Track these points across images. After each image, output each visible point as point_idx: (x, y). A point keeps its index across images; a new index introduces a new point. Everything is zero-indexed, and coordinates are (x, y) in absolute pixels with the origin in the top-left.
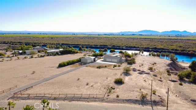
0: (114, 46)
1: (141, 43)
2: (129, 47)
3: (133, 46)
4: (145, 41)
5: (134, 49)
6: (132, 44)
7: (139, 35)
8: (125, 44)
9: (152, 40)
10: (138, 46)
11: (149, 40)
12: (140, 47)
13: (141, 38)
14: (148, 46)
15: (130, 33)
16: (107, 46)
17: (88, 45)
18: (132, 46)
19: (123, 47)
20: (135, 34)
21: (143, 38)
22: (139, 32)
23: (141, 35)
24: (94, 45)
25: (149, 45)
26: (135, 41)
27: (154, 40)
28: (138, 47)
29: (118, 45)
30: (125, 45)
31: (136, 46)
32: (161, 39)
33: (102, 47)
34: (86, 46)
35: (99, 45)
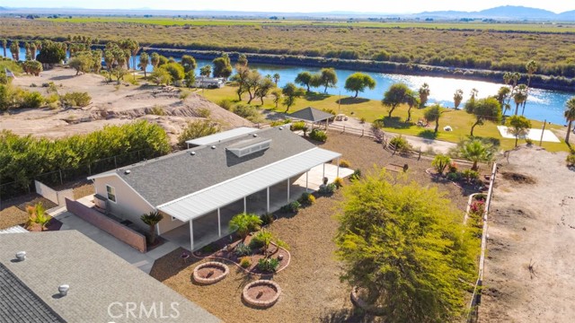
0: (382, 57)
1: (495, 47)
2: (448, 63)
3: (465, 58)
4: (509, 41)
5: (469, 71)
6: (459, 50)
7: (485, 21)
8: (432, 48)
9: (537, 36)
10: (485, 60)
11: (525, 36)
12: (494, 63)
13: (493, 31)
15: (452, 17)
16: (356, 57)
17: (283, 52)
18: (460, 58)
19: (418, 62)
20: (471, 20)
21: (500, 32)
22: (484, 12)
23: (491, 21)
24: (306, 53)
26: (471, 38)
27: (545, 35)
28: (487, 65)
29: (401, 54)
30: (429, 56)
31: (478, 59)
32: (568, 33)
33: (335, 59)
34: (273, 56)
35: (325, 52)
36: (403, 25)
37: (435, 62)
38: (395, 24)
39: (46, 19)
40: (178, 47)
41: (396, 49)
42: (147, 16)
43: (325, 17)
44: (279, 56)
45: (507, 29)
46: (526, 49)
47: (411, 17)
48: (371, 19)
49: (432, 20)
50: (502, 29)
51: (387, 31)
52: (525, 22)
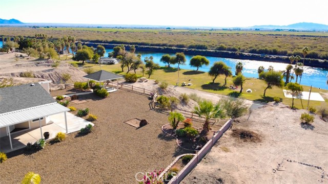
0: (221, 48)
1: (292, 43)
2: (261, 52)
3: (271, 49)
4: (301, 40)
5: (273, 56)
6: (269, 45)
7: (290, 30)
9: (319, 38)
10: (283, 50)
11: (313, 38)
12: (289, 52)
13: (294, 36)
14: (313, 51)
15: (271, 28)
16: (206, 48)
17: (164, 45)
18: (268, 49)
19: (243, 51)
20: (282, 30)
21: (298, 36)
22: (289, 26)
24: (177, 46)
25: (316, 47)
26: (279, 39)
27: (324, 38)
28: (285, 53)
30: (250, 48)
31: (279, 50)
33: (193, 49)
34: (158, 47)
35: (188, 45)
36: (240, 32)
37: (253, 51)
38: (237, 32)
39: (43, 28)
40: (104, 42)
41: (232, 44)
42: (98, 27)
43: (197, 28)
44: (161, 47)
45: (302, 35)
46: (311, 44)
47: (247, 28)
48: (224, 29)
49: (259, 30)
50: (299, 35)
51: (230, 35)
52: (314, 31)
